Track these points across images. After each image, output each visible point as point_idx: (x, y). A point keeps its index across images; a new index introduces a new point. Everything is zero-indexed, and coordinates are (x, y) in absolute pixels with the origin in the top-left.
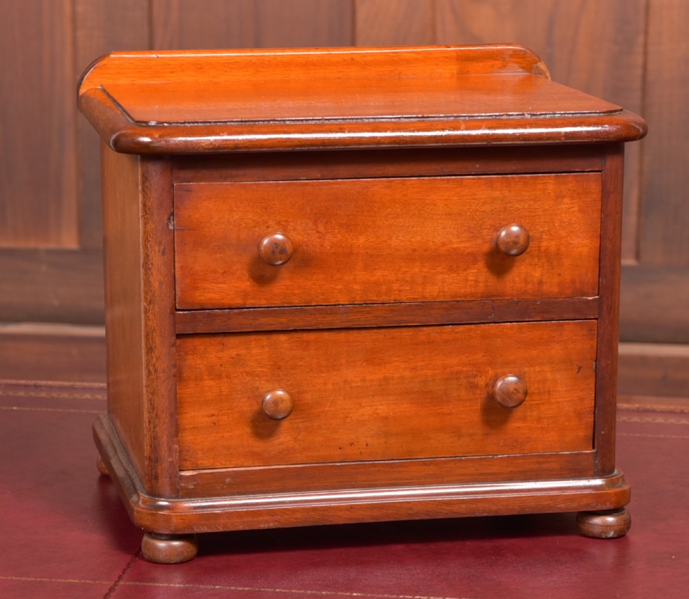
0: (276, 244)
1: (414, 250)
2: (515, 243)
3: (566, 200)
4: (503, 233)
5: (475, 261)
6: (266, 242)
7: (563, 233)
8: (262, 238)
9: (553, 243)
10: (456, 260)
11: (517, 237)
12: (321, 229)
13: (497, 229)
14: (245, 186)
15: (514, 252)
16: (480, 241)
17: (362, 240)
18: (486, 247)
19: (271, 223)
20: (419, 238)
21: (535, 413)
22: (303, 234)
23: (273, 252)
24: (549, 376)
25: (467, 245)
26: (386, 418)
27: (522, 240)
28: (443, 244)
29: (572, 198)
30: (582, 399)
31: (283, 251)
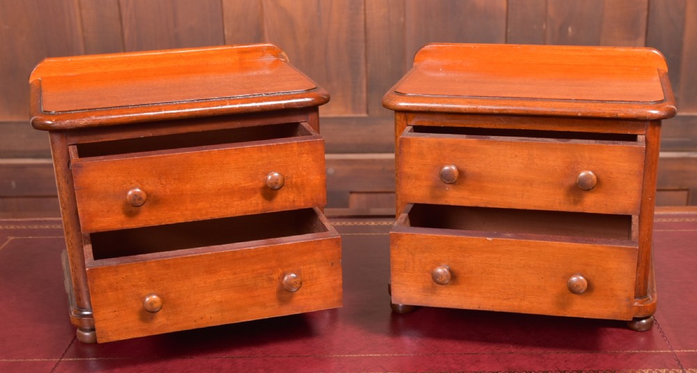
0: (135, 195)
1: (220, 190)
2: (276, 183)
3: (305, 155)
4: (270, 177)
5: (255, 193)
6: (130, 193)
7: (305, 173)
8: (129, 190)
9: (299, 179)
10: (244, 193)
11: (277, 180)
12: (163, 182)
13: (267, 174)
14: (114, 162)
15: (277, 187)
16: (257, 182)
17: (188, 186)
18: (261, 185)
19: (133, 181)
20: (221, 183)
21: (308, 290)
22: (153, 186)
23: (134, 200)
24: (315, 270)
25: (250, 184)
26: (221, 302)
27: (280, 182)
28: (236, 185)
29: (308, 154)
30: (335, 280)
31: (140, 199)
